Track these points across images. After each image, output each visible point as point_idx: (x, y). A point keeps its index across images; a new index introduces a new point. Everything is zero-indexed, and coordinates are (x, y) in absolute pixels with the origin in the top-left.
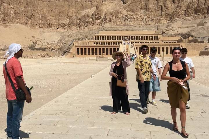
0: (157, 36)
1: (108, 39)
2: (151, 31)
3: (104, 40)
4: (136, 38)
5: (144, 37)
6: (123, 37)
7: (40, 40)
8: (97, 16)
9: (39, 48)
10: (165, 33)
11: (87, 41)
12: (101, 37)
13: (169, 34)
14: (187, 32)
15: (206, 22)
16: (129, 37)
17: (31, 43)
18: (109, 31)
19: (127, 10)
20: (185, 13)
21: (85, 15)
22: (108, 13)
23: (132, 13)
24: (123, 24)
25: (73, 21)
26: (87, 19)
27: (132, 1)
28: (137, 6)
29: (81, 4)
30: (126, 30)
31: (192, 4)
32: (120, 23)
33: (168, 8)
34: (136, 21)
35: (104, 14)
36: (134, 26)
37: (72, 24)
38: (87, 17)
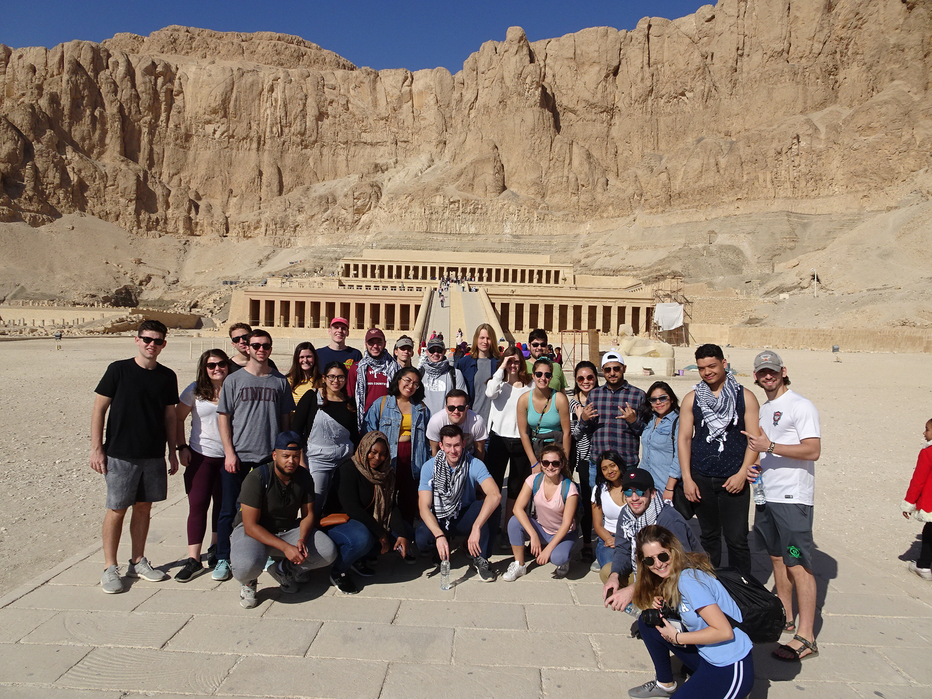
0: (557, 273)
1: (390, 276)
2: (534, 255)
3: (377, 279)
4: (485, 275)
5: (515, 272)
6: (441, 269)
7: (160, 273)
8: (359, 203)
9: (155, 301)
10: (582, 262)
11: (317, 279)
12: (365, 267)
13: (596, 266)
14: (653, 263)
15: (713, 232)
16: (464, 270)
17: (126, 282)
18: (397, 251)
19: (460, 186)
20: (642, 201)
21: (321, 197)
22: (396, 194)
23: (475, 197)
24: (444, 228)
25: (279, 216)
26: (326, 210)
27: (475, 157)
28: (488, 175)
29: (311, 161)
30: (455, 250)
31: (664, 176)
32: (434, 225)
33: (590, 187)
34: (486, 223)
35: (383, 197)
36: (480, 239)
37: (276, 224)
38: (328, 202)
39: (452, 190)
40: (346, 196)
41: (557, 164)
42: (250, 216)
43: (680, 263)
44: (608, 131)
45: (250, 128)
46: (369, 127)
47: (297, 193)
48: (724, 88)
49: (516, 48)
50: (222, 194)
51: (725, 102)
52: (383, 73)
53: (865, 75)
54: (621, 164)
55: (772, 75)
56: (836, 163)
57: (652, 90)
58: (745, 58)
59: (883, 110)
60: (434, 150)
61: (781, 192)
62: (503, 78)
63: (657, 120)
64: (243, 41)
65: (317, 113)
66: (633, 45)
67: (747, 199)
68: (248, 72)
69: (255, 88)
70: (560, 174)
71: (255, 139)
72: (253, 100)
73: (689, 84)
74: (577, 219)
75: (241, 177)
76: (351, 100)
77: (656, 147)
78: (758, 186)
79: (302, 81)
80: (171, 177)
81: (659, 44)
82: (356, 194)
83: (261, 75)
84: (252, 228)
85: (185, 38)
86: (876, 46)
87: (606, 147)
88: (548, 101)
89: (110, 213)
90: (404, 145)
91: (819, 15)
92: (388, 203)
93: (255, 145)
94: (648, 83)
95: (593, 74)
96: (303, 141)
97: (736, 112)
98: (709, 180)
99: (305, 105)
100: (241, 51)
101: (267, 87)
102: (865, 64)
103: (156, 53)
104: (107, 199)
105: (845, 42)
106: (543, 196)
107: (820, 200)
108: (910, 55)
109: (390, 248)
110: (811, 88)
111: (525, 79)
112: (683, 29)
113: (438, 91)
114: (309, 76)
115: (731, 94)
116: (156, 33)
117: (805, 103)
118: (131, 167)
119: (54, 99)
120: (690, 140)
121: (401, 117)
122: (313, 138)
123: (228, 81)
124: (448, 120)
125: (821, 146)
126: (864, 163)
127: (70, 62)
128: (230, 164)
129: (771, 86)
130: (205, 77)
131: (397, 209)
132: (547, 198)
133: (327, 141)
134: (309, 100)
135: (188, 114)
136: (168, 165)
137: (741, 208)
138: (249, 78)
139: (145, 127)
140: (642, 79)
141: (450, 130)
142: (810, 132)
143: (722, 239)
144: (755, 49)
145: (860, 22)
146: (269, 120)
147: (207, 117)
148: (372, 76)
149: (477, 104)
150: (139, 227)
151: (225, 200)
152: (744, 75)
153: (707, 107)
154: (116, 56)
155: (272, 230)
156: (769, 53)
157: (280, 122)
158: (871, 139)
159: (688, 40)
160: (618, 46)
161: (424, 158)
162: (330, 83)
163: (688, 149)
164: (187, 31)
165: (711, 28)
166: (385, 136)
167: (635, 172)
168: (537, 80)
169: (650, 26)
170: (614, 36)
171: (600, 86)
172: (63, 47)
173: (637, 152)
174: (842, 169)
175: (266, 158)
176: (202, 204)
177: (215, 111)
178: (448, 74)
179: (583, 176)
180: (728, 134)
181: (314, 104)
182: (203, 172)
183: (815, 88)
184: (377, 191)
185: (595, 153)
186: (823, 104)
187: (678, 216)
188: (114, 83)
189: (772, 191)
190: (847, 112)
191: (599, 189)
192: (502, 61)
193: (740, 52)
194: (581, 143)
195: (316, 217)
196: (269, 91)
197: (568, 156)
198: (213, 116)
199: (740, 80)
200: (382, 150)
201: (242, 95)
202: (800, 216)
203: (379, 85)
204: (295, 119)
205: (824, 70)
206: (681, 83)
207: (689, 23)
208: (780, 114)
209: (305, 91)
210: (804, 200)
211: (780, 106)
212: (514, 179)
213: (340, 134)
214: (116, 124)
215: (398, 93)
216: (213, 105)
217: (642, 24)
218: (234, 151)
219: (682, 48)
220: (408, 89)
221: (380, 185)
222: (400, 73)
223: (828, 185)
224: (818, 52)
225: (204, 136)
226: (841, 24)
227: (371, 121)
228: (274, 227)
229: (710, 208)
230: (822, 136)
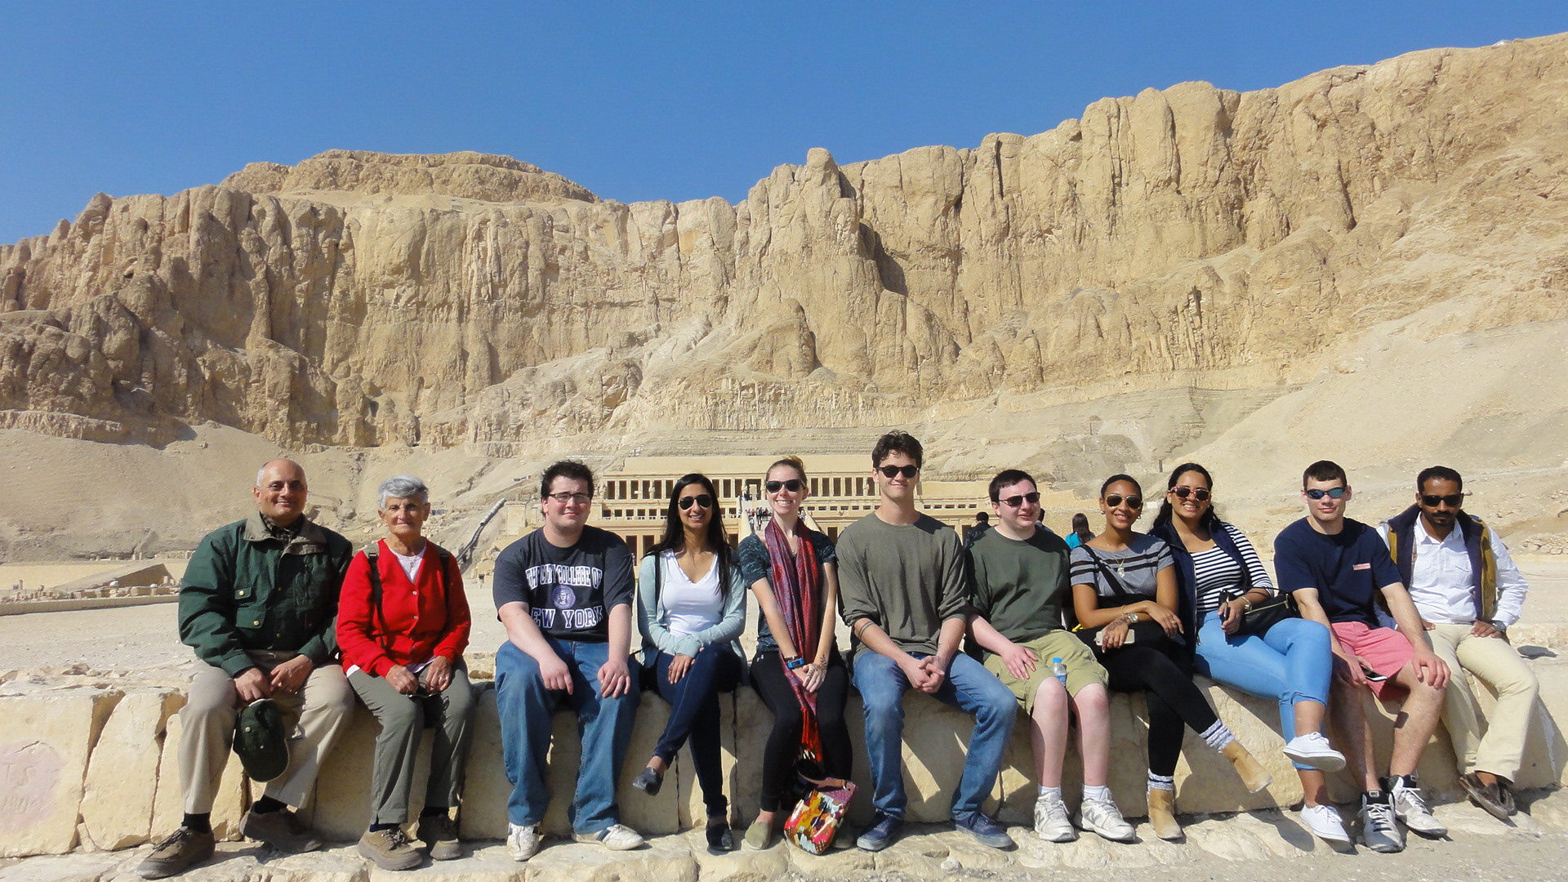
3: (652, 499)
8: (610, 391)
18: (670, 458)
19: (753, 363)
20: (1005, 377)
21: (555, 385)
22: (663, 376)
23: (774, 378)
24: (735, 423)
25: (494, 413)
26: (562, 403)
27: (770, 322)
28: (793, 347)
29: (535, 333)
30: (752, 453)
31: (1031, 343)
32: (720, 420)
33: (933, 359)
34: (793, 414)
35: (643, 381)
36: (787, 435)
37: (490, 425)
38: (564, 392)
39: (743, 369)
40: (590, 381)
41: (886, 330)
42: (449, 415)
43: (1051, 463)
44: (953, 282)
45: (449, 291)
46: (617, 281)
47: (517, 378)
48: (1101, 226)
49: (819, 177)
50: (407, 385)
51: (1104, 243)
52: (634, 207)
53: (1274, 210)
54: (973, 325)
55: (1159, 210)
56: (1246, 323)
57: (1009, 226)
58: (1124, 188)
59: (1295, 257)
60: (713, 311)
61: (1181, 362)
62: (805, 216)
63: (1018, 266)
64: (430, 166)
65: (542, 265)
66: (978, 169)
67: (1138, 371)
68: (445, 213)
69: (454, 235)
70: (891, 343)
71: (455, 306)
72: (452, 252)
73: (1056, 219)
74: (919, 402)
75: (437, 358)
76: (591, 245)
77: (1020, 301)
78: (1151, 355)
79: (521, 223)
80: (335, 365)
81: (1013, 167)
82: (605, 378)
83: (463, 216)
84: (454, 432)
85: (349, 167)
86: (1286, 172)
87: (953, 303)
88: (869, 244)
89: (253, 421)
90: (668, 305)
91: (1211, 134)
92: (652, 391)
93: (454, 314)
94: (1002, 217)
95: (925, 209)
96: (523, 305)
97: (1118, 257)
98: (1088, 346)
99: (525, 257)
100: (429, 182)
101: (471, 234)
102: (1273, 195)
103: (308, 190)
104: (249, 400)
105: (1249, 166)
106: (870, 373)
107: (1231, 370)
108: (1326, 183)
109: (661, 455)
110: (1211, 226)
111: (836, 217)
112: (1042, 148)
113: (713, 228)
114: (531, 216)
115: (1110, 234)
116: (307, 161)
117: (1204, 244)
118: (282, 354)
119: (179, 267)
120: (1063, 291)
121: (662, 266)
122: (538, 300)
123: (417, 227)
124: (729, 268)
125: (1226, 302)
126: (1280, 323)
127: (201, 216)
128: (420, 343)
129: (1159, 224)
130: (385, 224)
131: (667, 399)
132: (875, 376)
133: (557, 303)
134: (531, 248)
135: (360, 275)
136: (332, 347)
137: (1132, 385)
138: (446, 223)
139: (300, 296)
140: (994, 213)
141: (734, 283)
142: (1209, 284)
143: (1107, 428)
144: (1135, 177)
145: (1264, 142)
146: (475, 279)
147: (386, 277)
148: (620, 213)
149: (770, 249)
150: (294, 439)
151: (413, 392)
152: (1125, 209)
153: (1081, 249)
154: (263, 202)
155: (486, 433)
156: (1153, 182)
157: (492, 280)
158: (1286, 292)
159: (1049, 163)
160: (959, 170)
161: (696, 324)
162: (561, 223)
163: (1060, 305)
164: (351, 157)
165: (1078, 148)
166: (641, 293)
167: (992, 338)
168: (853, 219)
169: (999, 144)
170: (953, 157)
171: (938, 222)
172: (188, 193)
173: (994, 309)
174: (1254, 331)
175: (471, 330)
176: (381, 401)
177: (398, 270)
178: (727, 206)
179: (922, 344)
180: (1111, 285)
181: (539, 254)
182: (381, 355)
183: (1215, 225)
184: (635, 374)
185: (938, 312)
186: (1228, 245)
187: (1052, 395)
188: (260, 239)
189: (1169, 360)
190: (1257, 255)
191: (946, 361)
192: (803, 192)
193: (1117, 180)
194: (917, 300)
195: (548, 413)
196: (474, 239)
197: (900, 317)
198: (396, 276)
199: (1120, 215)
200: (636, 312)
201: (436, 246)
202: (1208, 392)
203: (629, 224)
204: (512, 276)
205: (1224, 202)
206: (1045, 217)
207: (1051, 140)
208: (1174, 258)
209: (525, 236)
210: (1211, 371)
211: (1172, 249)
212: (829, 350)
213: (576, 293)
214: (261, 296)
215: (658, 233)
216: (396, 261)
217: (989, 143)
218: (425, 323)
219: (1043, 173)
220: (671, 227)
221: (638, 364)
222: (659, 208)
223: (1238, 351)
224: (1214, 180)
225: (382, 305)
226: (1240, 144)
227: (619, 272)
228: (488, 429)
229: (1093, 384)
230: (1227, 289)
